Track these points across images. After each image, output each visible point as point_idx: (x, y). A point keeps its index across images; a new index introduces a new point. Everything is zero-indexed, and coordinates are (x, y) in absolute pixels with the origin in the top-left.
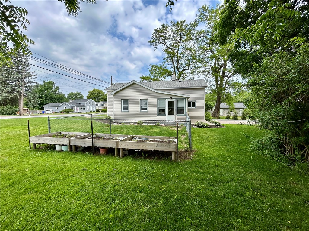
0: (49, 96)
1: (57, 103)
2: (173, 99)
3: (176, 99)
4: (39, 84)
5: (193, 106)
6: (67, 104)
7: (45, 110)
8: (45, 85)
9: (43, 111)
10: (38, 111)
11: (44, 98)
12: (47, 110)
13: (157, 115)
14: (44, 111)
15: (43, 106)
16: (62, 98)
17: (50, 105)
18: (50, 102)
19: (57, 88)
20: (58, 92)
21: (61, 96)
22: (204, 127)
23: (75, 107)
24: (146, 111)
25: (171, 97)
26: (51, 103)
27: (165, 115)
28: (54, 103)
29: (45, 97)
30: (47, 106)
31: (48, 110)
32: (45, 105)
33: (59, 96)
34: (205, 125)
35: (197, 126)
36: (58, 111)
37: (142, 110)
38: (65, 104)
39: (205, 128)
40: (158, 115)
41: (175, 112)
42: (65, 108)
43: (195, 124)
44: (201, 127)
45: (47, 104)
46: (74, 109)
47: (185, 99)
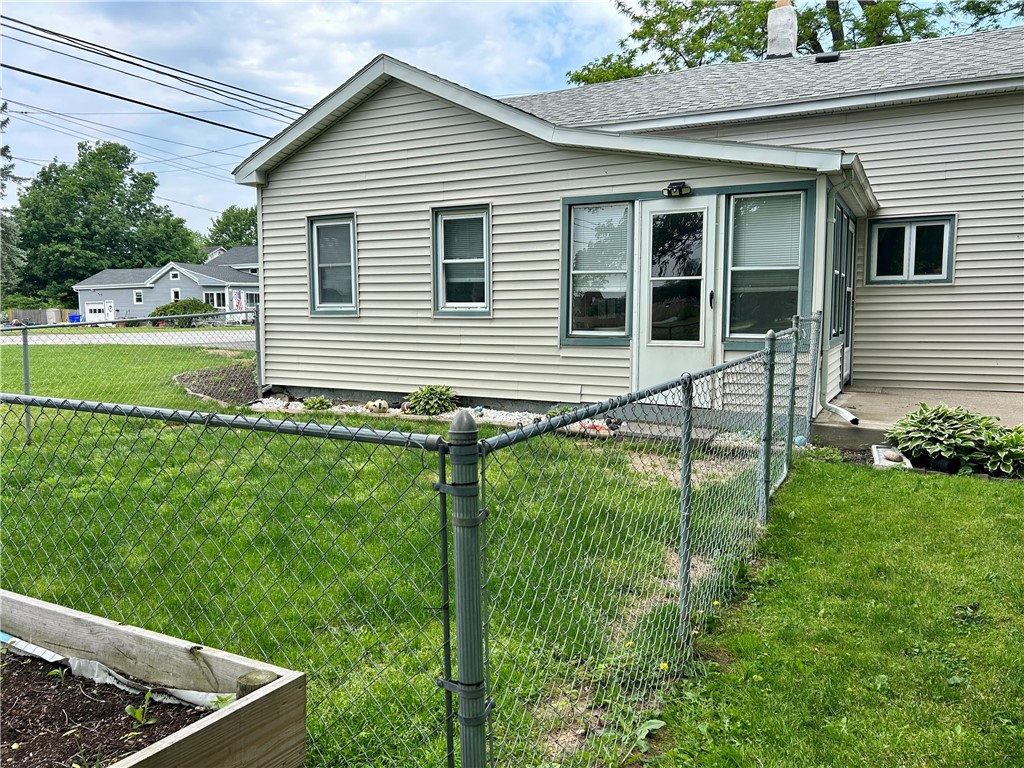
0: (103, 232)
1: (140, 266)
2: (692, 193)
3: (717, 191)
4: (58, 164)
5: (929, 259)
6: (184, 271)
7: (85, 307)
8: (82, 165)
9: (74, 312)
10: (52, 314)
11: (77, 241)
12: (93, 307)
13: (563, 345)
14: (80, 312)
15: (75, 288)
16: (169, 238)
17: (106, 279)
18: (106, 262)
19: (147, 183)
20: (148, 207)
21: (162, 226)
22: (979, 468)
23: (226, 292)
24: (478, 306)
25: (678, 176)
26: (114, 267)
27: (624, 343)
28: (126, 266)
29: (82, 238)
30: (92, 287)
31: (97, 307)
32: (81, 278)
33: (151, 227)
34: (993, 450)
35: (908, 454)
36: (143, 311)
37: (449, 299)
38: (175, 276)
39: (998, 474)
40: (567, 340)
41: (711, 319)
42: (176, 294)
43: (891, 426)
44: (952, 467)
45: (95, 271)
46: (221, 298)
47: (809, 189)
